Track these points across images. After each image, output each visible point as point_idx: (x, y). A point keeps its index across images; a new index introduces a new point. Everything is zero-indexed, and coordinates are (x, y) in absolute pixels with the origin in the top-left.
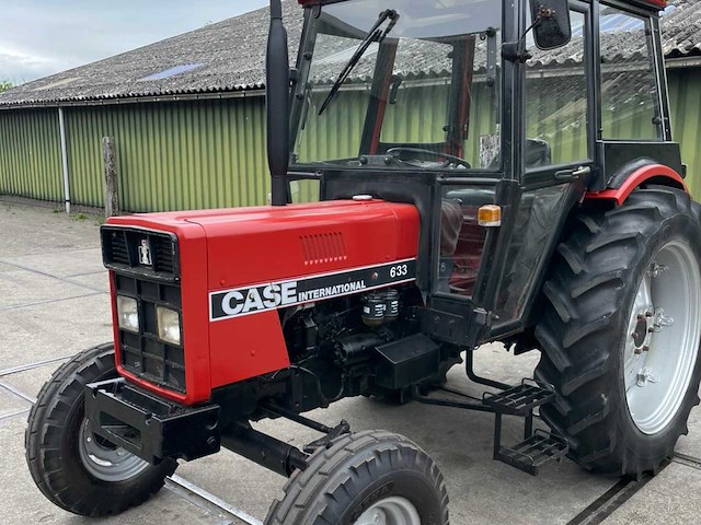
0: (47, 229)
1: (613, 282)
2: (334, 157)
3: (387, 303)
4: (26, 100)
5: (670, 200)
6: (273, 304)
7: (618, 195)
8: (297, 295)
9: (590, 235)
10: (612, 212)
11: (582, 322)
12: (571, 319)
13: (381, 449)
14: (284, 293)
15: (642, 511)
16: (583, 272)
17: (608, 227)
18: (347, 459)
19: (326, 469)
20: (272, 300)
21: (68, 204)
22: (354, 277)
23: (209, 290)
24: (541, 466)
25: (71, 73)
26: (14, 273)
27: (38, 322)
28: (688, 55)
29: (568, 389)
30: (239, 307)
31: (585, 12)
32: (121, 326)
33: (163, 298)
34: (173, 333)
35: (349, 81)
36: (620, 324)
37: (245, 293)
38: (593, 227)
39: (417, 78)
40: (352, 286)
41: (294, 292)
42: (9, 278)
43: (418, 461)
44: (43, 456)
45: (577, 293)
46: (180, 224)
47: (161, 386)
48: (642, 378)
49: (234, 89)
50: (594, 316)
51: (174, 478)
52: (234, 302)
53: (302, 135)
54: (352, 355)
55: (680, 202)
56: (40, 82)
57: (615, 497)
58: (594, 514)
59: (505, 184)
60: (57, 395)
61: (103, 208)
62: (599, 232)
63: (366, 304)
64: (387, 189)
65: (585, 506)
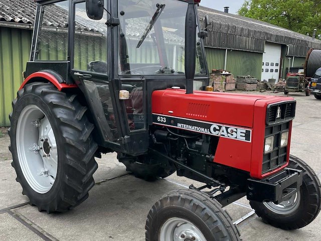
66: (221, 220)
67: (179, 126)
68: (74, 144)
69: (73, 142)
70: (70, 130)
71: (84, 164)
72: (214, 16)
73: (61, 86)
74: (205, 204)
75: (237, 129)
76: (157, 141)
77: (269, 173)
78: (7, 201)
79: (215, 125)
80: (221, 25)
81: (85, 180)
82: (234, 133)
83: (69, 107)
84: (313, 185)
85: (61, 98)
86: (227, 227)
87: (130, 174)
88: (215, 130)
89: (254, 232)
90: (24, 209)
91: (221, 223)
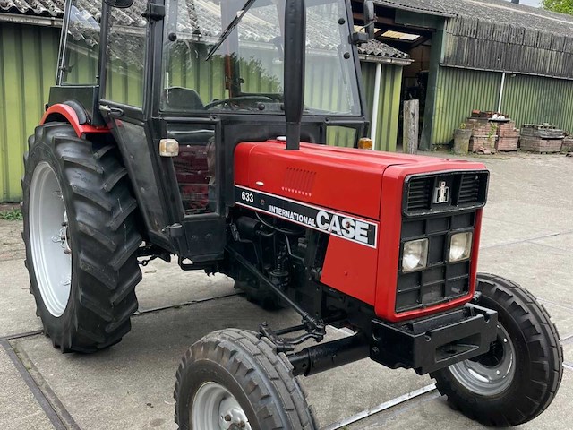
66: (277, 394)
67: (273, 211)
68: (92, 235)
69: (92, 231)
70: (89, 209)
71: (110, 270)
72: (485, 9)
73: (81, 129)
74: (255, 361)
75: (355, 221)
76: (241, 237)
77: (417, 312)
78: (10, 325)
79: (323, 213)
80: (494, 26)
81: (115, 298)
82: (351, 229)
83: (92, 167)
84: (539, 342)
85: (83, 152)
86: (287, 410)
87: (240, 294)
88: (324, 221)
89: (422, 423)
90: (33, 341)
91: (276, 402)
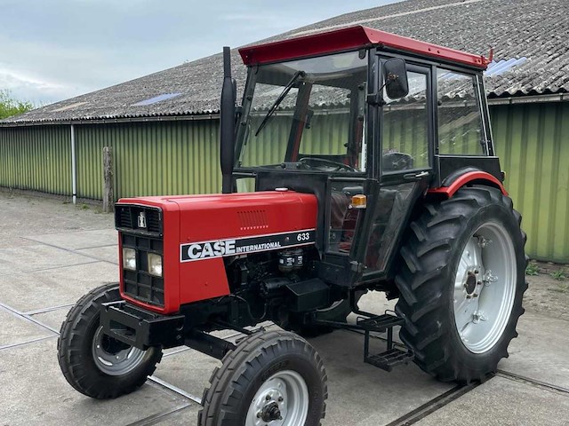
0: (59, 215)
1: (443, 247)
2: (268, 163)
3: (295, 257)
4: (46, 119)
5: (486, 195)
6: (220, 254)
7: (448, 190)
8: (235, 248)
9: (431, 217)
10: (447, 202)
11: (424, 272)
12: (417, 271)
13: (281, 339)
14: (226, 248)
15: (468, 403)
16: (425, 240)
17: (443, 211)
18: (261, 343)
19: (247, 349)
20: (219, 251)
21: (74, 197)
22: (273, 239)
23: (180, 242)
24: (393, 366)
25: (80, 99)
26: (36, 247)
27: (55, 280)
28: (528, 95)
29: (415, 317)
30: (199, 254)
31: (426, 74)
32: (125, 267)
33: (152, 248)
34: (158, 270)
35: (280, 109)
36: (448, 274)
37: (202, 245)
38: (433, 211)
39: (337, 107)
40: (272, 245)
41: (233, 247)
42: (32, 250)
43: (306, 349)
44: (69, 354)
45: (420, 253)
46: (164, 202)
47: (149, 304)
48: (476, 317)
49: (203, 113)
50: (431, 269)
51: (152, 378)
52: (195, 251)
53: (245, 149)
54: (271, 290)
55: (494, 196)
56: (56, 105)
57: (451, 395)
58: (435, 405)
59: (369, 182)
60: (80, 315)
61: (102, 200)
62: (436, 214)
63: (281, 257)
64: (297, 183)
65: (429, 400)
